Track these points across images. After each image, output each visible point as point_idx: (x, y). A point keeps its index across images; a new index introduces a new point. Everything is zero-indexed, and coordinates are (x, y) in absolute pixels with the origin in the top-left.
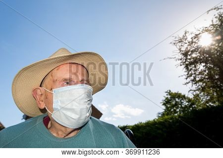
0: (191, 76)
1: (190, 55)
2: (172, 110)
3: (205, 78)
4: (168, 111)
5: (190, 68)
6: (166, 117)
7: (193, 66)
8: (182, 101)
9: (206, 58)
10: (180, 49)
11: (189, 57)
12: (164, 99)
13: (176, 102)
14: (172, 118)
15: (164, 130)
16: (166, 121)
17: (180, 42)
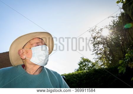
0: (95, 50)
1: (96, 39)
2: (83, 68)
3: (102, 53)
4: (80, 69)
5: (95, 46)
6: (80, 72)
7: (97, 45)
8: (89, 64)
9: (104, 42)
10: (92, 35)
11: (96, 40)
12: (80, 61)
13: (86, 64)
14: (82, 73)
15: (77, 79)
16: (79, 74)
17: (92, 31)
